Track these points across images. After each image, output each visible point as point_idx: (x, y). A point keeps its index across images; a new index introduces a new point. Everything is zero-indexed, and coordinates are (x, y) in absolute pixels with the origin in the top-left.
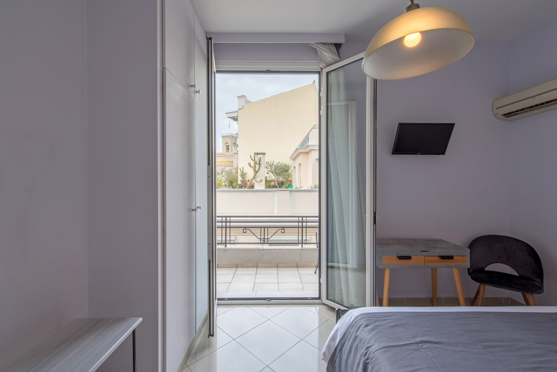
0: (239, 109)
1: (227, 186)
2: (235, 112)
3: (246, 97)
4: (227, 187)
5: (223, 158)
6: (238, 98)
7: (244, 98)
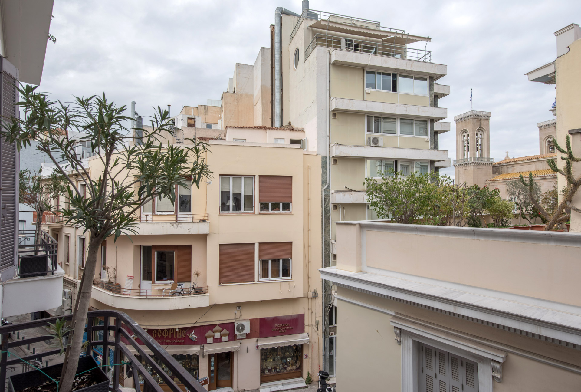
0: (558, 57)
1: (527, 217)
2: (549, 64)
3: (578, 25)
4: (527, 219)
5: (540, 164)
6: (556, 36)
7: (573, 29)
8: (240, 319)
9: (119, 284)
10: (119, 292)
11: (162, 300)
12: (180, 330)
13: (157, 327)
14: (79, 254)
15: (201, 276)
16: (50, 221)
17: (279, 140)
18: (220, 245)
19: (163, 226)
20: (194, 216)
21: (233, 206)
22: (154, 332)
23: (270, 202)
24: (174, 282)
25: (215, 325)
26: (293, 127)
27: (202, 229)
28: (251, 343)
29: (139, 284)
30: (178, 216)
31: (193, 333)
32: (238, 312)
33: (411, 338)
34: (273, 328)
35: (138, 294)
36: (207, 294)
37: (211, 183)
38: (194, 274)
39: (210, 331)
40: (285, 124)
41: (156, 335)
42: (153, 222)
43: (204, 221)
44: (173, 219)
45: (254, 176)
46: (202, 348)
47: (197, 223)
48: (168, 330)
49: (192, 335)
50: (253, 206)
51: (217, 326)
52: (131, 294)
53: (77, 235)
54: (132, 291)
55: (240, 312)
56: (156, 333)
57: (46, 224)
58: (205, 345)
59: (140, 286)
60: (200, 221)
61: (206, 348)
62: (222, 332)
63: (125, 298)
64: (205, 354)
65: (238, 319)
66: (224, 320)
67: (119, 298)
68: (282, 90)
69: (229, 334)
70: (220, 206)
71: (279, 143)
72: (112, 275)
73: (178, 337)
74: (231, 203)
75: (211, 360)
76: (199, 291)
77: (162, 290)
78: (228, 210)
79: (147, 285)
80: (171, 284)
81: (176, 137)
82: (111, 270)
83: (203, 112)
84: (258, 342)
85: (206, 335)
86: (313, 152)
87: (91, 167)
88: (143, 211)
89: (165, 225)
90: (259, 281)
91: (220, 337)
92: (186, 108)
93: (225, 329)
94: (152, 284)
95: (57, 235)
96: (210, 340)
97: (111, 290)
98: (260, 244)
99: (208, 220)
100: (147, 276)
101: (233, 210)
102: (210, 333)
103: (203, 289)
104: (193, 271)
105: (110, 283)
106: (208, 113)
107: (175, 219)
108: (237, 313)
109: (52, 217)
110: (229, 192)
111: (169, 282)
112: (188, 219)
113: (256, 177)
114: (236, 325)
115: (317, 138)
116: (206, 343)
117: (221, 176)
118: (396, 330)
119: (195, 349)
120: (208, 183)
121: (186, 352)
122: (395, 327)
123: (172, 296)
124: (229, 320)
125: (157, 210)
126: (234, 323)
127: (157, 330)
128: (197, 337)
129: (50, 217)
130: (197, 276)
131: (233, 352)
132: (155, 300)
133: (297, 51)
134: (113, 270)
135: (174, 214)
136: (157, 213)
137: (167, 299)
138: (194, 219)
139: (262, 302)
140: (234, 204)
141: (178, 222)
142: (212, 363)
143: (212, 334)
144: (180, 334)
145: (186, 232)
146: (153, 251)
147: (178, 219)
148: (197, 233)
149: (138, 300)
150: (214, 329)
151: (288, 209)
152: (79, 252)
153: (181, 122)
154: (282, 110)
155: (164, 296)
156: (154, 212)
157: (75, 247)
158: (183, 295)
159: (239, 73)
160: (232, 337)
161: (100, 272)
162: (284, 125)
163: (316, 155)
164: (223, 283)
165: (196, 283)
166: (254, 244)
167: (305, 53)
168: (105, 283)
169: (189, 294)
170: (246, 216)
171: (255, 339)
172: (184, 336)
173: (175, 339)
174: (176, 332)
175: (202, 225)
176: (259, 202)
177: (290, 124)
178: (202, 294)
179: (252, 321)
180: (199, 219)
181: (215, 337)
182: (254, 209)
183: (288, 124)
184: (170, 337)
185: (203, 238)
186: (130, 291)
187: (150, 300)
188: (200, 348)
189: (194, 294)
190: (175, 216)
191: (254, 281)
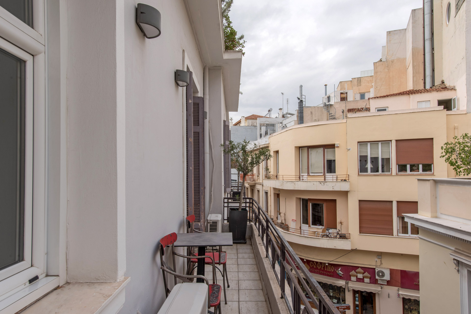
8: (380, 267)
9: (287, 225)
10: (288, 230)
11: (314, 239)
12: (330, 266)
13: (312, 259)
14: (265, 203)
15: (344, 224)
16: (249, 180)
17: (424, 103)
18: (360, 201)
19: (314, 184)
20: (338, 176)
21: (371, 168)
22: (311, 263)
23: (408, 164)
24: (324, 227)
25: (358, 267)
26: (446, 86)
27: (344, 187)
28: (393, 290)
29: (300, 226)
30: (326, 177)
31: (339, 270)
32: (379, 261)
33: (466, 268)
34: (415, 282)
35: (300, 233)
36: (349, 240)
37: (351, 150)
38: (338, 223)
39: (353, 271)
40: (437, 82)
41: (312, 265)
42: (308, 181)
43: (345, 180)
44: (322, 179)
45: (391, 141)
46: (347, 283)
47: (339, 182)
48: (321, 263)
49: (339, 271)
50: (391, 167)
51: (360, 268)
52: (295, 232)
53: (263, 190)
54: (295, 230)
55: (381, 261)
56: (312, 264)
57: (247, 182)
58: (349, 282)
59: (300, 228)
60: (342, 180)
61: (350, 284)
62: (364, 275)
63: (291, 234)
64: (350, 288)
65: (379, 267)
66: (365, 265)
67: (287, 234)
68: (433, 49)
69: (371, 277)
70: (359, 168)
71: (424, 106)
72: (283, 219)
73: (328, 270)
74: (369, 166)
75: (356, 296)
76: (343, 237)
77: (315, 232)
78: (367, 172)
79: (305, 227)
80: (322, 228)
81: (329, 112)
82: (282, 215)
83: (357, 84)
84: (399, 291)
85: (351, 273)
86: (463, 111)
87: (270, 142)
88: (302, 173)
89: (315, 183)
90: (398, 236)
91: (362, 278)
92: (341, 83)
93: (367, 272)
94: (309, 227)
95: (253, 189)
96: (353, 279)
97: (283, 228)
98: (398, 202)
99: (349, 179)
100: (306, 221)
101: (371, 172)
102: (353, 272)
103: (347, 235)
104: (338, 220)
105: (282, 224)
106: (361, 84)
107: (323, 179)
108: (377, 261)
109: (250, 177)
110: (367, 156)
111: (321, 227)
112: (332, 179)
113: (392, 141)
114: (376, 271)
115: (466, 96)
116: (350, 280)
117: (359, 143)
118: (454, 261)
119: (341, 283)
120: (348, 149)
121: (334, 283)
122: (454, 259)
123: (322, 237)
124: (370, 265)
125: (311, 172)
126: (375, 269)
127: (313, 262)
128: (343, 274)
129: (249, 177)
130: (341, 225)
131: (375, 293)
132: (309, 239)
133: (449, 5)
134: (284, 215)
135: (323, 175)
136: (311, 174)
137: (318, 239)
138: (338, 178)
139: (402, 255)
140: (372, 167)
141: (326, 181)
142: (357, 299)
143: (355, 274)
144: (330, 268)
145: (331, 189)
146: (309, 203)
147: (326, 179)
148: (339, 190)
149: (299, 237)
150: (357, 270)
151: (429, 170)
152: (265, 202)
153: (333, 98)
154: (433, 70)
155: (316, 236)
156: (308, 173)
157: (263, 198)
158: (330, 238)
159: (390, 41)
160: (374, 281)
161: (277, 216)
162: (435, 85)
163: (466, 114)
164: (363, 233)
165: (340, 229)
166: (392, 202)
167: (456, 6)
168: (279, 223)
169: (336, 237)
170: (383, 176)
171: (396, 287)
172: (333, 271)
173: (326, 271)
174: (327, 266)
175: (344, 183)
176: (397, 164)
177: (443, 82)
178: (345, 239)
179: (392, 271)
180: (341, 178)
181: (358, 277)
182: (392, 171)
183: (441, 83)
184: (322, 269)
185: (345, 194)
186: (294, 229)
187: (306, 238)
188: (346, 283)
189: (339, 238)
190: (323, 177)
191: (393, 235)
